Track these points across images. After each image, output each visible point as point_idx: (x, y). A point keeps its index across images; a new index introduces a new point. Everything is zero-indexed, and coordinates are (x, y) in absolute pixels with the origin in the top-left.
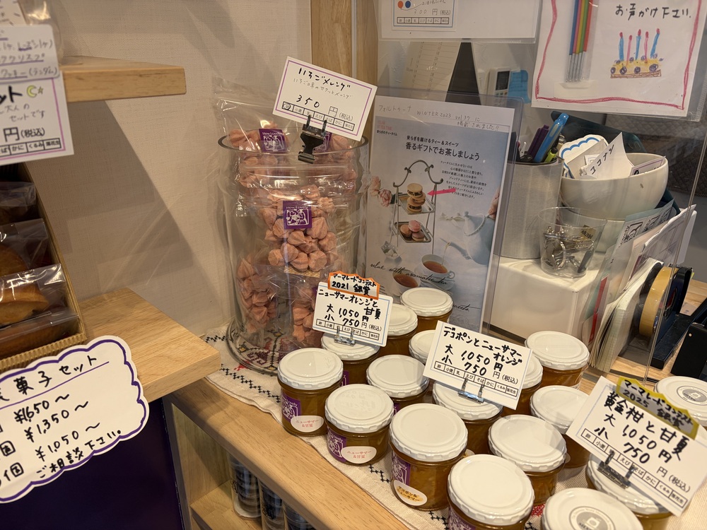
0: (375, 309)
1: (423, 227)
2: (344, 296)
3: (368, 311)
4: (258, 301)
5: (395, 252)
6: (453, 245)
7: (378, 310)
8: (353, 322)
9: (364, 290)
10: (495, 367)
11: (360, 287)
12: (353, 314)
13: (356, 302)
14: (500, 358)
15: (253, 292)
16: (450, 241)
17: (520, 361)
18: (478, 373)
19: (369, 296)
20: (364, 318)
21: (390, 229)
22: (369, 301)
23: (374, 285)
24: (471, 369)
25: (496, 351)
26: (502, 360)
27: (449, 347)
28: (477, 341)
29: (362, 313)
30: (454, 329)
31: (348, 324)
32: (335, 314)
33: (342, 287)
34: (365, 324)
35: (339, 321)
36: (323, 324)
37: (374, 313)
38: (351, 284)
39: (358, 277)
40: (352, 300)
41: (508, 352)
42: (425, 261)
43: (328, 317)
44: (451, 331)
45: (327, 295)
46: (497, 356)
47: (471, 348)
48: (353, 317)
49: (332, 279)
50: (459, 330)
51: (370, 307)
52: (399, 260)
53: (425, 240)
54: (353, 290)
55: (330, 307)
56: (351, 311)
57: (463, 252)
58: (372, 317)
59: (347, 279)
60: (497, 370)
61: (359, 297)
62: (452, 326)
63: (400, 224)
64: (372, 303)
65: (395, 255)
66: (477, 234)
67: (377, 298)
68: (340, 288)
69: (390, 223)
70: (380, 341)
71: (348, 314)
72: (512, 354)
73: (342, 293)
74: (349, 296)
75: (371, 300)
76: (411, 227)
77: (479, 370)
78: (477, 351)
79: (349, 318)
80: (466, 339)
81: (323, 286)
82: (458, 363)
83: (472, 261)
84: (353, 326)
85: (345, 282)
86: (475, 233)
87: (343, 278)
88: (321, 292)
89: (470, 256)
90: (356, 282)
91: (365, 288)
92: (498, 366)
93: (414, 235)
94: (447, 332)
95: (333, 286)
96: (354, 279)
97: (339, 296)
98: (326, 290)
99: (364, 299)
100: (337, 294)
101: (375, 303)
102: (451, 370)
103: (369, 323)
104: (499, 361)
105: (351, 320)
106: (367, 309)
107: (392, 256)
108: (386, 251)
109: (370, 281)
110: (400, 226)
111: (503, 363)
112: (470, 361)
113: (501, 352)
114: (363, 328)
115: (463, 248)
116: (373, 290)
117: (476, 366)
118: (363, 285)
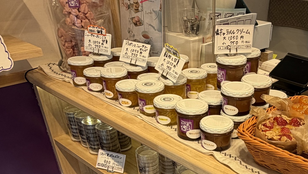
0: (105, 40)
1: (140, 18)
2: (94, 35)
3: (103, 41)
4: (68, 45)
5: (132, 32)
6: (150, 25)
7: (106, 40)
8: (98, 46)
9: (100, 32)
10: (140, 53)
11: (99, 31)
12: (98, 42)
13: (99, 38)
14: (141, 50)
15: (66, 41)
16: (149, 24)
17: (147, 50)
18: (135, 56)
19: (103, 35)
20: (102, 44)
21: (129, 21)
22: (103, 37)
23: (104, 29)
24: (133, 55)
25: (140, 48)
26: (142, 50)
27: (127, 49)
28: (135, 45)
29: (101, 42)
30: (128, 42)
31: (97, 47)
32: (92, 43)
33: (93, 32)
34: (102, 47)
35: (93, 46)
36: (88, 48)
37: (105, 42)
38: (96, 29)
39: (98, 27)
40: (97, 37)
41: (144, 47)
42: (143, 34)
43: (89, 45)
44: (128, 43)
45: (88, 36)
46: (141, 49)
47: (133, 48)
48: (98, 44)
49: (89, 28)
50: (130, 42)
51: (104, 39)
52: (134, 36)
53: (141, 24)
54: (97, 33)
55: (90, 41)
56: (97, 41)
57: (154, 28)
58: (105, 43)
59: (94, 28)
60: (141, 54)
61: (99, 36)
62: (128, 41)
63: (132, 18)
64: (104, 37)
65: (132, 33)
66: (157, 18)
67: (106, 35)
68: (92, 32)
69: (129, 18)
70: (108, 53)
71: (96, 43)
72: (145, 48)
73: (93, 34)
74: (96, 35)
75: (104, 36)
76: (136, 19)
77: (135, 55)
78: (135, 49)
79: (97, 45)
80: (132, 45)
81: (86, 32)
82: (129, 54)
83: (157, 31)
84: (98, 48)
85: (94, 29)
86: (156, 18)
87: (93, 28)
88: (86, 35)
89: (156, 29)
90: (98, 29)
91: (101, 31)
92: (141, 53)
93: (138, 23)
94: (126, 43)
95: (90, 31)
96: (97, 28)
97: (93, 36)
98: (88, 34)
99: (101, 36)
100: (92, 35)
101: (105, 37)
102: (128, 57)
103: (104, 46)
104: (141, 51)
105: (98, 45)
106: (103, 40)
107: (131, 34)
108: (129, 32)
109: (102, 28)
110: (132, 19)
111: (142, 51)
112: (133, 53)
113: (142, 48)
114: (102, 48)
115: (154, 26)
116: (104, 31)
117: (135, 54)
118: (100, 30)
